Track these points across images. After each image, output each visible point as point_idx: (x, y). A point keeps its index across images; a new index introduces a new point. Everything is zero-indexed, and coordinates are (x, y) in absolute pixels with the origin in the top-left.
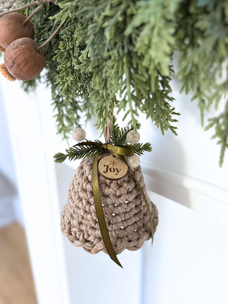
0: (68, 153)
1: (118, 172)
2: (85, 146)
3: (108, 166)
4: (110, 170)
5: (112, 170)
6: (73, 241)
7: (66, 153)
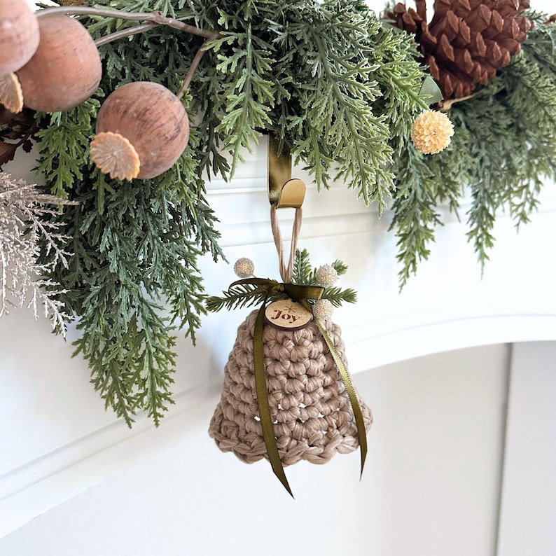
0: (226, 297)
1: (294, 320)
2: (251, 286)
3: (280, 312)
4: (283, 317)
5: (286, 317)
6: (219, 442)
7: (222, 296)
